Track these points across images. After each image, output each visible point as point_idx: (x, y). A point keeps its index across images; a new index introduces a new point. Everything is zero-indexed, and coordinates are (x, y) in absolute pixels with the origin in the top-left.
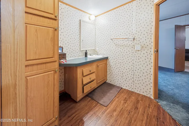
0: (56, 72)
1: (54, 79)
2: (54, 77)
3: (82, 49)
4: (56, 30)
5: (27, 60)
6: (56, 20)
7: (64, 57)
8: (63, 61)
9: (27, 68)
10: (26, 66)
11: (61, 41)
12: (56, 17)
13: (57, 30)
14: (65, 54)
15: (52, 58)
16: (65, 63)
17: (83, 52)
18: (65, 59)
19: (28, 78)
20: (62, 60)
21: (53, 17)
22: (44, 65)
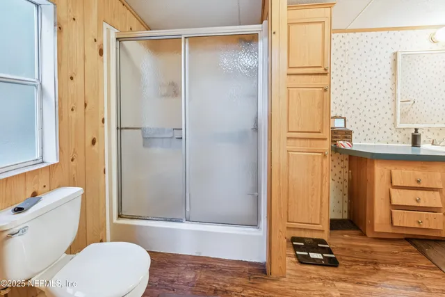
0: (325, 156)
1: (322, 166)
2: (322, 163)
3: (400, 126)
4: (326, 90)
5: (289, 132)
6: (326, 74)
7: (346, 138)
8: (343, 144)
9: (289, 141)
10: (288, 138)
11: (343, 106)
12: (325, 70)
13: (328, 90)
14: (350, 132)
15: (319, 132)
16: (348, 147)
17: (404, 132)
18: (349, 141)
19: (290, 153)
20: (341, 142)
21: (321, 70)
22: (309, 141)
